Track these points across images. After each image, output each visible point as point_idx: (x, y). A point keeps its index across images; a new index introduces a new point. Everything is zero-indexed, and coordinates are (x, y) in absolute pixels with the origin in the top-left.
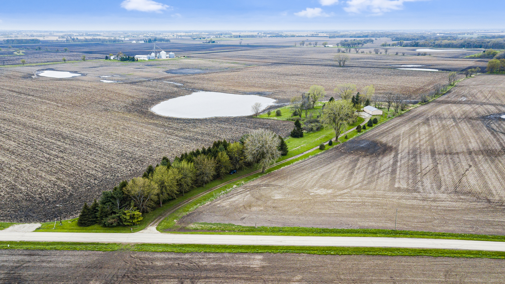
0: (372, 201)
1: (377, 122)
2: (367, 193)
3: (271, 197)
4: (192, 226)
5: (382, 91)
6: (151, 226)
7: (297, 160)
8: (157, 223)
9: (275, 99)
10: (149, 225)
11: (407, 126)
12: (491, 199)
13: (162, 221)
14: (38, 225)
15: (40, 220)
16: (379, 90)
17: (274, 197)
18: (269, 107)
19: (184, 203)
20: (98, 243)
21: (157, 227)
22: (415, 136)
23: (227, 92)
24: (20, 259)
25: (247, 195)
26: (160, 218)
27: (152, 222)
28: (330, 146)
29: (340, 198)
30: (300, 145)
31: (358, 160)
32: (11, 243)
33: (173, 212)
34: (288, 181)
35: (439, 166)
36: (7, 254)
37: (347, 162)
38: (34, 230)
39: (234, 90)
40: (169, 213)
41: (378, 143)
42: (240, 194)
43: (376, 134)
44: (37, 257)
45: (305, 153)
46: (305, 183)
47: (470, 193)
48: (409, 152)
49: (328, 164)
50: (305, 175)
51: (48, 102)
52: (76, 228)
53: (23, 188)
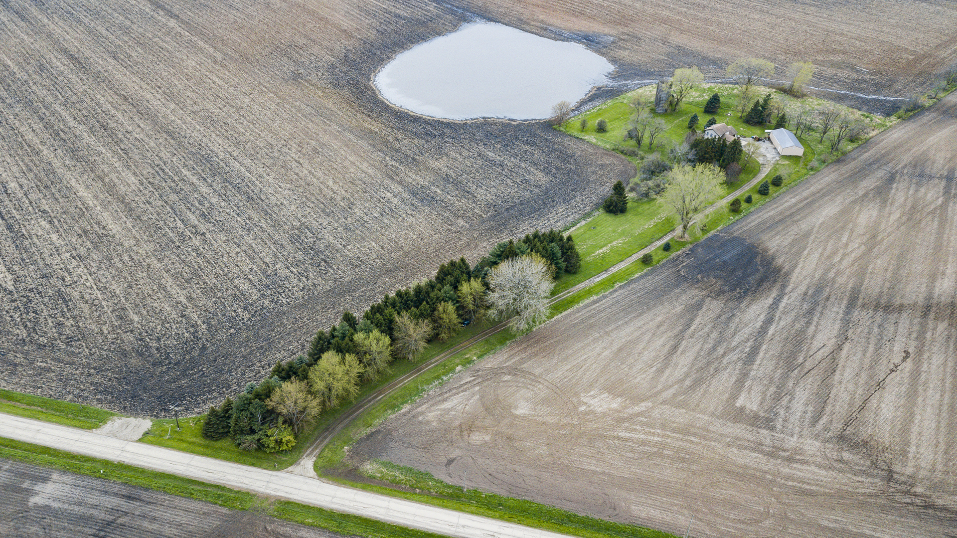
0: (677, 444)
1: (781, 183)
2: (680, 417)
3: (511, 407)
4: (369, 468)
5: (838, 58)
6: (306, 456)
7: (589, 292)
8: (317, 451)
9: (614, 61)
10: (305, 455)
11: (839, 199)
12: (898, 470)
13: (326, 446)
14: (146, 424)
15: (150, 411)
16: (834, 52)
17: (516, 407)
18: (593, 92)
19: (370, 401)
20: (224, 487)
21: (315, 461)
22: (839, 239)
23: (527, 28)
24: (115, 504)
25: (474, 394)
26: (325, 438)
27: (311, 445)
28: (665, 253)
29: (626, 429)
30: (611, 242)
31: (699, 306)
32: (106, 463)
33: (347, 426)
34: (554, 361)
35: (846, 347)
36: (99, 491)
37: (679, 309)
38: (140, 437)
39: (542, 22)
40: (340, 426)
41: (758, 253)
42: (463, 391)
43: (764, 222)
44: (138, 504)
45: (613, 270)
46: (580, 372)
47: (865, 444)
48: (805, 294)
49: (640, 315)
50: (588, 345)
51: (201, 43)
52: (199, 440)
53: (136, 318)
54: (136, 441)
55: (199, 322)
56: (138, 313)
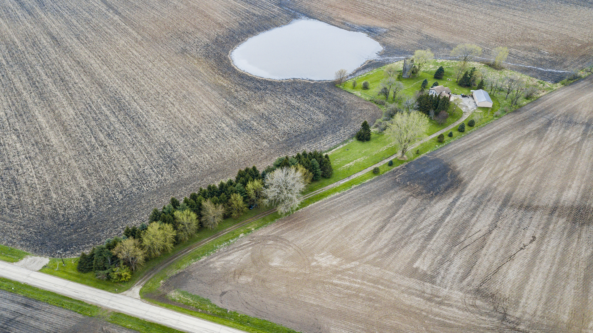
0: (369, 289)
1: (474, 125)
2: (375, 272)
3: (269, 261)
4: (174, 295)
5: (529, 45)
6: (137, 285)
7: (335, 190)
8: (143, 283)
9: (383, 44)
10: (136, 284)
11: (511, 136)
12: (511, 314)
13: (151, 279)
14: (46, 260)
15: (51, 253)
16: (528, 40)
17: (272, 261)
18: (366, 64)
19: (182, 253)
20: (83, 302)
21: (141, 289)
22: (505, 162)
23: (333, 23)
24: (16, 309)
25: (247, 252)
26: (151, 274)
27: (141, 278)
28: (390, 167)
29: (339, 279)
30: (356, 159)
31: (404, 202)
32: (17, 283)
33: (166, 267)
34: (303, 233)
35: (494, 232)
36: (9, 300)
37: (390, 203)
38: (41, 268)
39: (343, 19)
40: (161, 268)
41: (450, 169)
42: (241, 250)
43: (458, 149)
44: (30, 309)
45: (354, 177)
46: (318, 241)
47: (493, 296)
48: (475, 197)
49: (364, 206)
50: (327, 223)
51: (130, 30)
52: (75, 272)
53: (54, 196)
54: (38, 271)
55: (92, 200)
56: (57, 193)
